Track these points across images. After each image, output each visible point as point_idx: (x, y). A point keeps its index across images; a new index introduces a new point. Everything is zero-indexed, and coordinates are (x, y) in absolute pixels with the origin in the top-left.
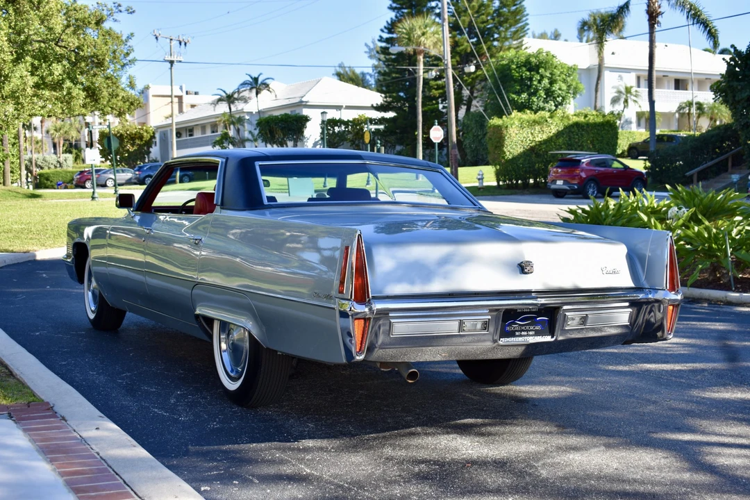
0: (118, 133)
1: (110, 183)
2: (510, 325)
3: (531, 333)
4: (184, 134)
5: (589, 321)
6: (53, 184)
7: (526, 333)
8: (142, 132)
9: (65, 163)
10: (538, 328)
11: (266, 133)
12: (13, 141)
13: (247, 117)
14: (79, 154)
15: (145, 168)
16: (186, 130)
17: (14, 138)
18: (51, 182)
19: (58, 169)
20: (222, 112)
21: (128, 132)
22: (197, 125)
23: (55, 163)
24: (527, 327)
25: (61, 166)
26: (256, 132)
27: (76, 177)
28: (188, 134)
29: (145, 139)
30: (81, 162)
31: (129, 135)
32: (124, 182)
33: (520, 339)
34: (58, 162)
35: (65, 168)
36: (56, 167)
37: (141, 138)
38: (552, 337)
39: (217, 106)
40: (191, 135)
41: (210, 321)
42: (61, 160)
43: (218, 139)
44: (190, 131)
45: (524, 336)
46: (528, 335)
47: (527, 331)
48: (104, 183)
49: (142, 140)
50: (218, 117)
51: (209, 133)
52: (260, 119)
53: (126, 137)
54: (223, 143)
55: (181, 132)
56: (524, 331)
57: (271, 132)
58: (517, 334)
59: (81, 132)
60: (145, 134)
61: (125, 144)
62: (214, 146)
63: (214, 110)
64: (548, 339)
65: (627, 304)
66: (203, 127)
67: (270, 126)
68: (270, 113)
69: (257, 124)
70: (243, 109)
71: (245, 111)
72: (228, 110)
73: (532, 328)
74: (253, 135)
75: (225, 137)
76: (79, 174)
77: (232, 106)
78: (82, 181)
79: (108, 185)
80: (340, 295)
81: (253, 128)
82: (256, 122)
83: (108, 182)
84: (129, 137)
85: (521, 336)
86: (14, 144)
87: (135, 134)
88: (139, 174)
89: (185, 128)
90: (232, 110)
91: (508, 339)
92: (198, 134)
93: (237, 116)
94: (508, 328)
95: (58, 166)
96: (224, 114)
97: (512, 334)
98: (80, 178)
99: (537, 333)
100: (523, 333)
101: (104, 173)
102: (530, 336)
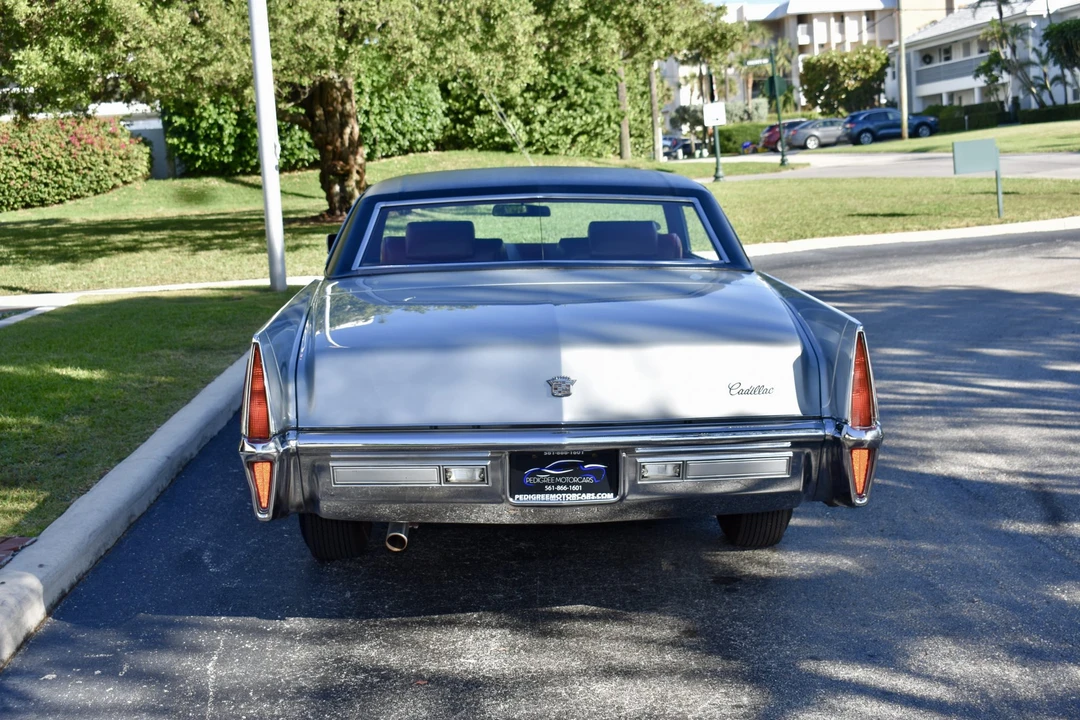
0: (831, 61)
1: (813, 142)
2: (533, 474)
3: (575, 488)
4: (936, 57)
5: (691, 473)
6: (737, 146)
7: (565, 488)
8: (867, 58)
9: (755, 113)
10: (588, 480)
11: (1060, 50)
12: (642, 89)
13: (1033, 25)
14: (789, 95)
15: (861, 118)
16: (940, 50)
17: (643, 85)
18: (735, 143)
19: (746, 123)
20: (989, 19)
21: (846, 60)
22: (956, 42)
23: (740, 113)
24: (567, 479)
25: (750, 117)
26: (1044, 50)
27: (764, 135)
28: (943, 56)
29: (871, 70)
30: (793, 108)
31: (848, 65)
32: (833, 140)
33: (553, 497)
34: (746, 111)
35: (755, 120)
36: (742, 119)
37: (866, 69)
38: (615, 496)
39: (979, 9)
40: (947, 59)
42: (750, 108)
43: (982, 64)
44: (946, 52)
45: (562, 492)
46: (569, 491)
47: (568, 485)
48: (802, 143)
49: (868, 72)
50: (982, 28)
51: (975, 54)
52: (1049, 26)
53: (843, 68)
54: (992, 70)
55: (932, 54)
56: (561, 484)
57: (1069, 48)
58: (549, 488)
59: (793, 61)
60: (873, 61)
61: (841, 79)
62: (977, 76)
63: (974, 16)
64: (606, 498)
65: (788, 444)
66: (966, 45)
67: (1065, 38)
68: (1072, 16)
69: (1044, 36)
70: (1025, 12)
71: (1028, 14)
72: (997, 16)
73: (576, 480)
74: (1039, 54)
75: (995, 59)
76: (768, 131)
77: (1005, 9)
78: (772, 140)
79: (809, 146)
81: (1038, 42)
82: (1042, 33)
83: (808, 141)
84: (846, 67)
85: (555, 492)
86: (644, 93)
87: (857, 62)
88: (851, 128)
89: (939, 48)
90: (1004, 15)
91: (530, 497)
92: (958, 57)
93: (1013, 24)
94: (529, 480)
95: (746, 117)
96: (993, 21)
97: (538, 489)
98: (769, 137)
99: (586, 489)
100: (559, 488)
101: (804, 127)
102: (572, 492)
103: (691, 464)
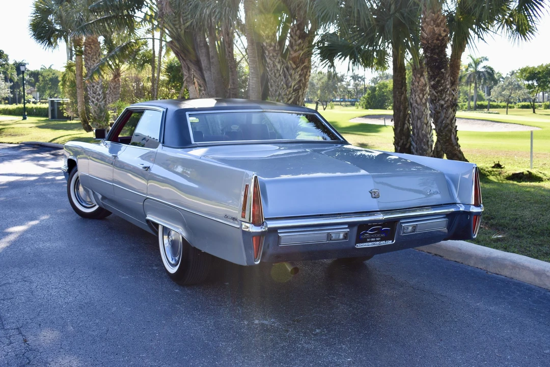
2: (363, 234)
3: (378, 239)
5: (418, 229)
7: (374, 239)
10: (383, 235)
24: (375, 235)
33: (370, 244)
38: (393, 241)
41: (157, 225)
45: (373, 241)
47: (375, 238)
56: (373, 238)
58: (368, 240)
64: (390, 242)
73: (378, 235)
80: (243, 219)
85: (371, 241)
91: (362, 244)
94: (362, 237)
97: (364, 241)
99: (382, 239)
100: (372, 239)
102: (377, 241)
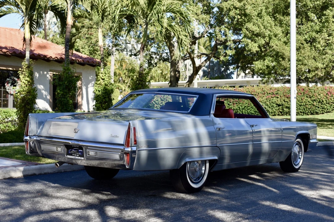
2: (71, 151)
3: (78, 155)
5: (98, 155)
10: (80, 154)
24: (76, 153)
33: (74, 157)
45: (75, 156)
46: (77, 156)
47: (76, 154)
56: (75, 154)
58: (73, 155)
73: (78, 153)
85: (74, 156)
94: (70, 152)
97: (71, 155)
99: (80, 156)
100: (75, 155)
103: (98, 153)
